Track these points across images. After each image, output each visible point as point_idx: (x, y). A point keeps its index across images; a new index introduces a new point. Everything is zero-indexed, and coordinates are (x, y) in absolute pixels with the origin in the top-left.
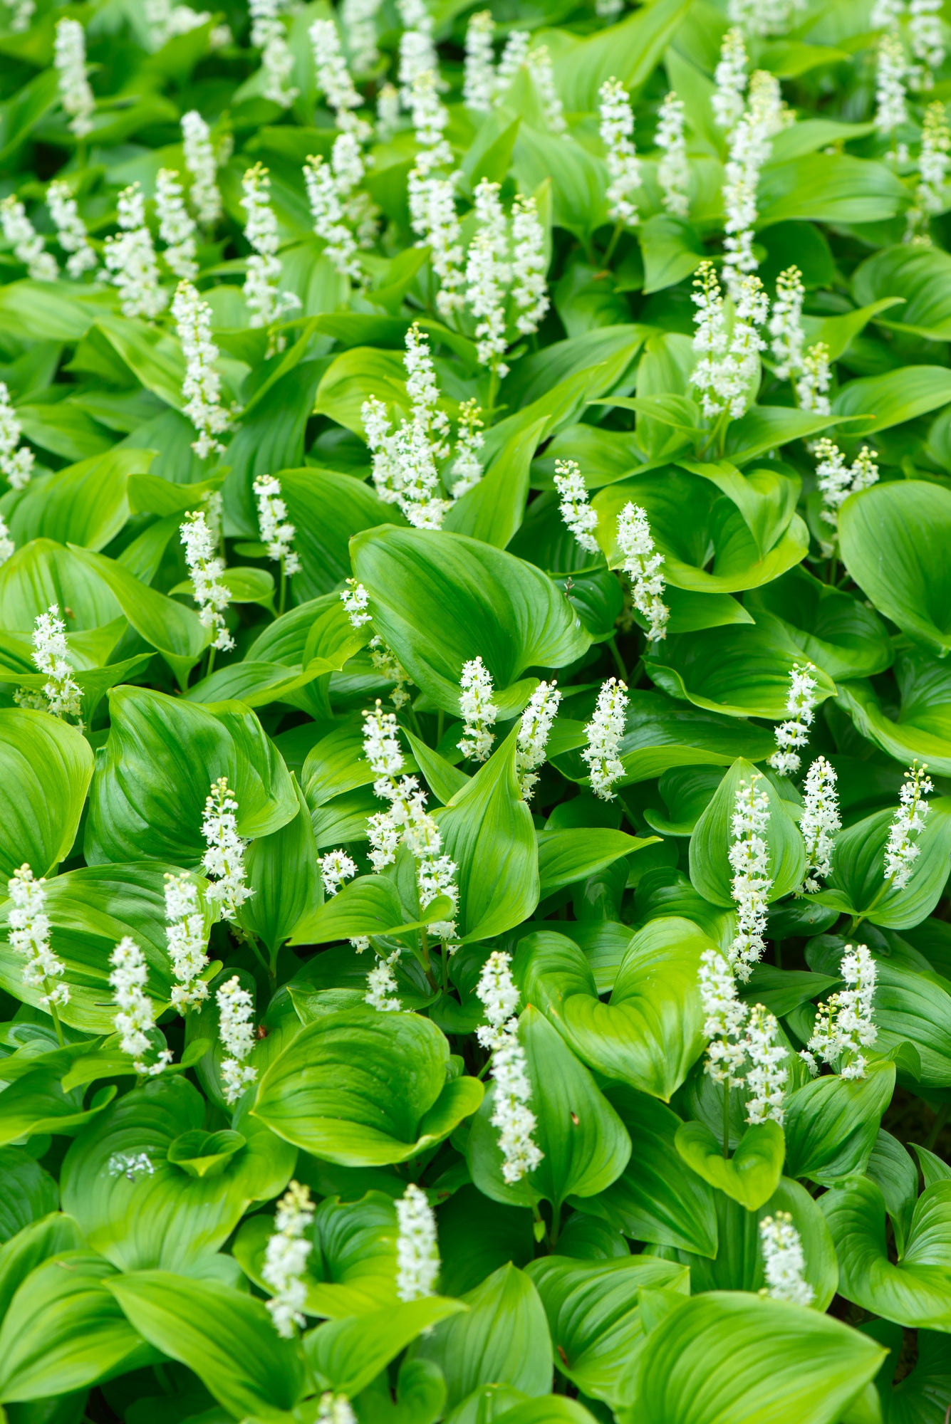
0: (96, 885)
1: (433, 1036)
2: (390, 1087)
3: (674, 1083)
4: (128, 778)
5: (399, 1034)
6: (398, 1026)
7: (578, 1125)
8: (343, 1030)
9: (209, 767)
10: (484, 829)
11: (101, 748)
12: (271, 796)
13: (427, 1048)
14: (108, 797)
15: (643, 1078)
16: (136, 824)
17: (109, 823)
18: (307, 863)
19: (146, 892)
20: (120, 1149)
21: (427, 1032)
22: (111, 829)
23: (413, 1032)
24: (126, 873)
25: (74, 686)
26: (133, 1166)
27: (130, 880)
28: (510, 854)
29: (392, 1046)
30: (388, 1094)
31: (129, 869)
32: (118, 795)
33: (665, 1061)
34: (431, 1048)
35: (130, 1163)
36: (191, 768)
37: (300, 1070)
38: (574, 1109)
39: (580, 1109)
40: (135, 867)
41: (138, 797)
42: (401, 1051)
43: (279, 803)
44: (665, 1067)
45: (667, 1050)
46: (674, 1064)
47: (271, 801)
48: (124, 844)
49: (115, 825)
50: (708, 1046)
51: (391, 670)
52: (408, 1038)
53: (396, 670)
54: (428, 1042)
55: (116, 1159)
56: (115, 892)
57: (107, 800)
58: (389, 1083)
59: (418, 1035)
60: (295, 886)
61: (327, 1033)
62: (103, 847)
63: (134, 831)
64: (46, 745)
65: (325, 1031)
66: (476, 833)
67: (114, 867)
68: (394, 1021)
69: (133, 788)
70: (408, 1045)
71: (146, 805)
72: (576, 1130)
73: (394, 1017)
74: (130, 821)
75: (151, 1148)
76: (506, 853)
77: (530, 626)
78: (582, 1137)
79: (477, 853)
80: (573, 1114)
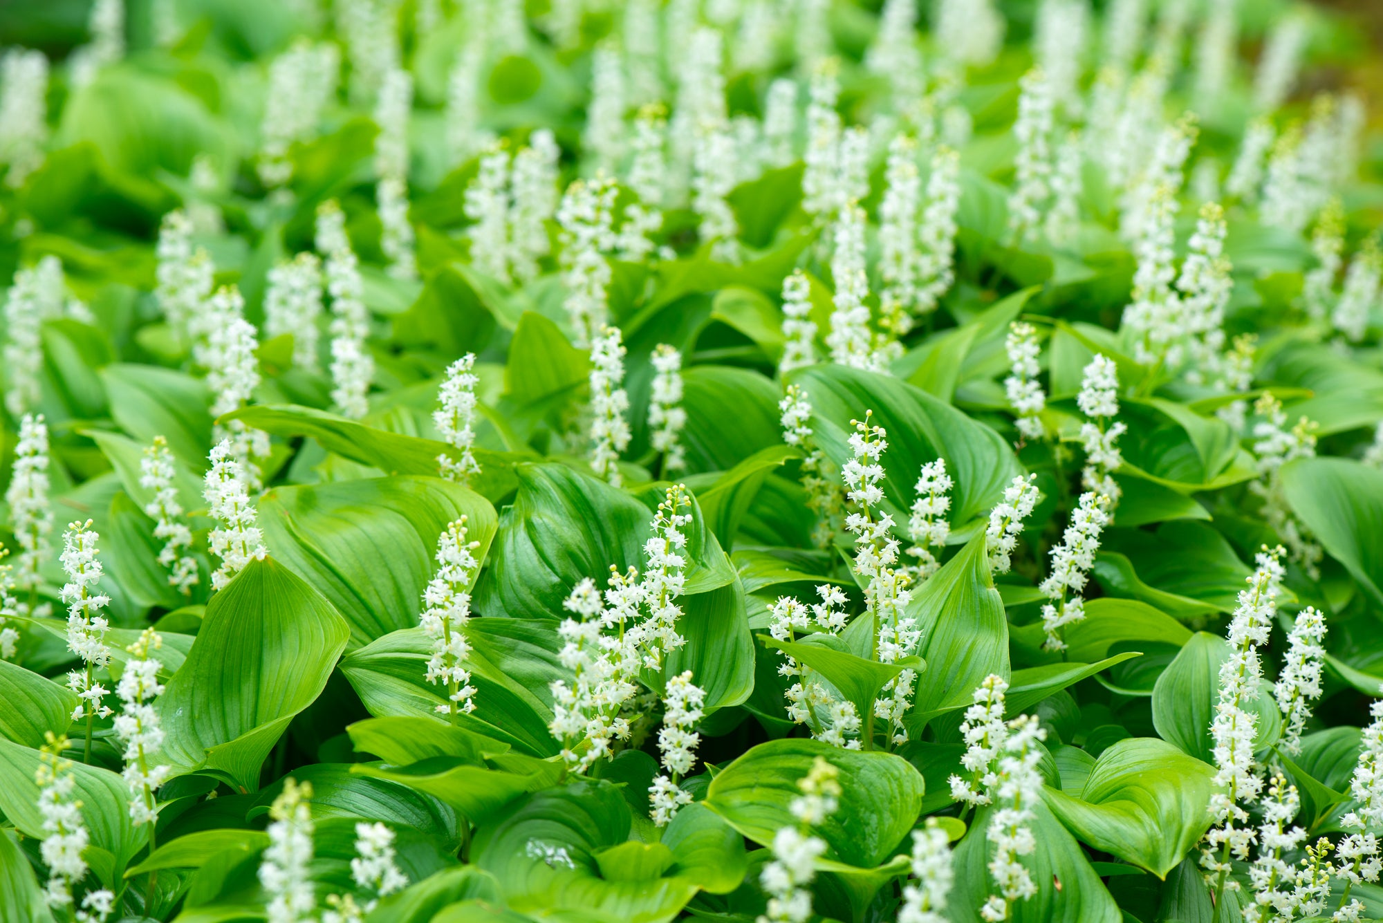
0: (491, 639)
1: (904, 773)
2: (845, 829)
3: (1171, 861)
4: (541, 529)
5: (862, 771)
6: (861, 764)
7: (1060, 891)
8: (800, 757)
9: (626, 545)
10: (941, 622)
11: (509, 506)
12: (704, 565)
13: (895, 785)
14: (515, 548)
15: (1137, 850)
16: (545, 577)
17: (514, 575)
18: (737, 638)
19: (547, 653)
20: (540, 837)
21: (897, 769)
22: (516, 580)
23: (878, 770)
24: (527, 630)
25: (472, 461)
26: (552, 856)
27: (530, 638)
28: (973, 644)
29: (853, 783)
30: (843, 836)
31: (532, 626)
32: (527, 547)
33: (1161, 836)
34: (900, 786)
35: (550, 852)
36: (606, 541)
37: (751, 787)
38: (1057, 872)
39: (1063, 874)
40: (538, 625)
41: (550, 550)
42: (863, 790)
43: (713, 571)
44: (1162, 844)
45: (1165, 825)
46: (1172, 840)
47: (704, 570)
48: (530, 598)
49: (520, 577)
50: (1208, 832)
51: (822, 497)
52: (873, 776)
53: (828, 498)
54: (896, 779)
55: (534, 845)
56: (511, 650)
57: (514, 551)
58: (845, 824)
59: (886, 773)
60: (720, 664)
61: (781, 757)
62: (503, 601)
63: (543, 584)
64: (439, 505)
65: (779, 754)
66: (932, 625)
67: (514, 622)
68: (856, 758)
69: (546, 539)
70: (871, 784)
71: (560, 557)
72: (1057, 896)
73: (856, 754)
74: (538, 573)
75: (571, 848)
76: (970, 642)
77: (975, 479)
78: (1063, 906)
79: (932, 644)
80: (1055, 878)
